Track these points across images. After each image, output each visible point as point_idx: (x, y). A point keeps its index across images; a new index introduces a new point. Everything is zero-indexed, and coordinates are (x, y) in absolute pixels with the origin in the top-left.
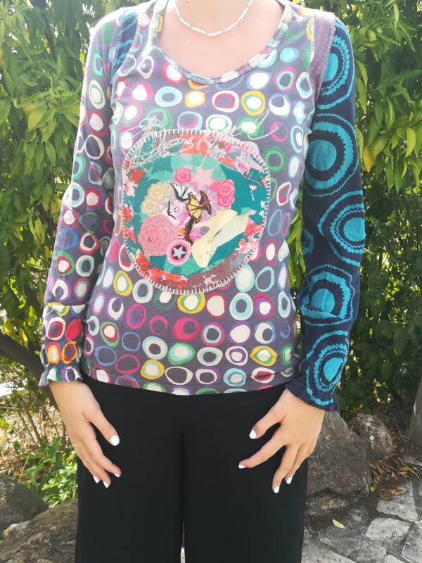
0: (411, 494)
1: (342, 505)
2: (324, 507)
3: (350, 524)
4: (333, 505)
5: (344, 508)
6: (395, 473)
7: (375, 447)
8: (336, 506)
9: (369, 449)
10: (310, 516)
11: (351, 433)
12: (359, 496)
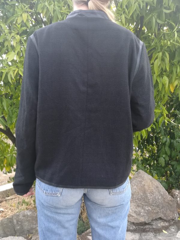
1: (167, 224)
2: (159, 225)
3: (170, 232)
4: (163, 224)
5: (167, 226)
8: (164, 225)
9: (177, 203)
10: (153, 228)
11: (170, 196)
12: (173, 221)
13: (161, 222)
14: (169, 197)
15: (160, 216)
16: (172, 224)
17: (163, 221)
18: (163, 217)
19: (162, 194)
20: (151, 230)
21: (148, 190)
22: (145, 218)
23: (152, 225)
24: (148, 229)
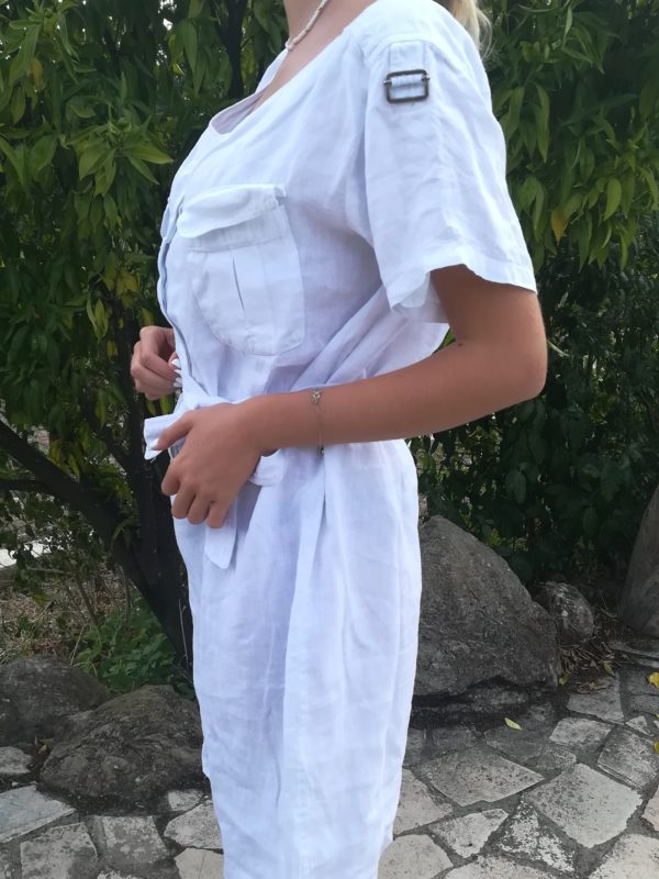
0: (616, 689)
1: (519, 700)
2: (495, 702)
3: (528, 723)
4: (506, 699)
5: (522, 704)
6: (596, 661)
7: (570, 626)
8: (510, 701)
9: (560, 629)
10: (474, 713)
11: (536, 605)
12: (544, 690)
13: (500, 693)
14: (533, 608)
15: (499, 672)
16: (538, 699)
17: (507, 690)
18: (509, 676)
19: (510, 596)
20: (465, 719)
21: (461, 585)
22: (447, 680)
23: (470, 702)
24: (456, 717)
